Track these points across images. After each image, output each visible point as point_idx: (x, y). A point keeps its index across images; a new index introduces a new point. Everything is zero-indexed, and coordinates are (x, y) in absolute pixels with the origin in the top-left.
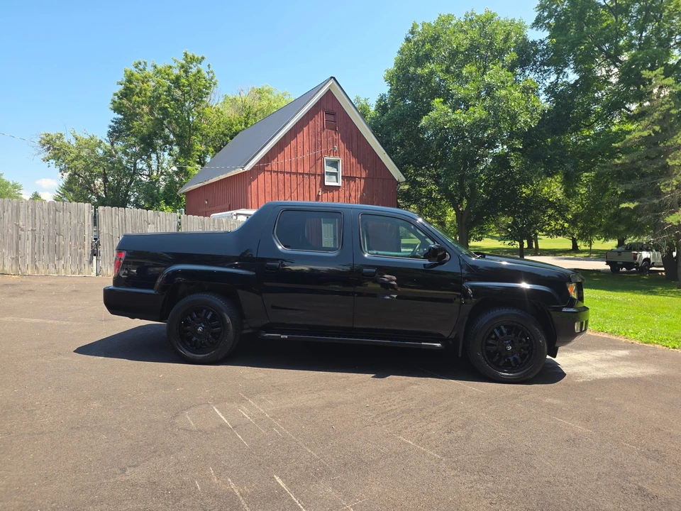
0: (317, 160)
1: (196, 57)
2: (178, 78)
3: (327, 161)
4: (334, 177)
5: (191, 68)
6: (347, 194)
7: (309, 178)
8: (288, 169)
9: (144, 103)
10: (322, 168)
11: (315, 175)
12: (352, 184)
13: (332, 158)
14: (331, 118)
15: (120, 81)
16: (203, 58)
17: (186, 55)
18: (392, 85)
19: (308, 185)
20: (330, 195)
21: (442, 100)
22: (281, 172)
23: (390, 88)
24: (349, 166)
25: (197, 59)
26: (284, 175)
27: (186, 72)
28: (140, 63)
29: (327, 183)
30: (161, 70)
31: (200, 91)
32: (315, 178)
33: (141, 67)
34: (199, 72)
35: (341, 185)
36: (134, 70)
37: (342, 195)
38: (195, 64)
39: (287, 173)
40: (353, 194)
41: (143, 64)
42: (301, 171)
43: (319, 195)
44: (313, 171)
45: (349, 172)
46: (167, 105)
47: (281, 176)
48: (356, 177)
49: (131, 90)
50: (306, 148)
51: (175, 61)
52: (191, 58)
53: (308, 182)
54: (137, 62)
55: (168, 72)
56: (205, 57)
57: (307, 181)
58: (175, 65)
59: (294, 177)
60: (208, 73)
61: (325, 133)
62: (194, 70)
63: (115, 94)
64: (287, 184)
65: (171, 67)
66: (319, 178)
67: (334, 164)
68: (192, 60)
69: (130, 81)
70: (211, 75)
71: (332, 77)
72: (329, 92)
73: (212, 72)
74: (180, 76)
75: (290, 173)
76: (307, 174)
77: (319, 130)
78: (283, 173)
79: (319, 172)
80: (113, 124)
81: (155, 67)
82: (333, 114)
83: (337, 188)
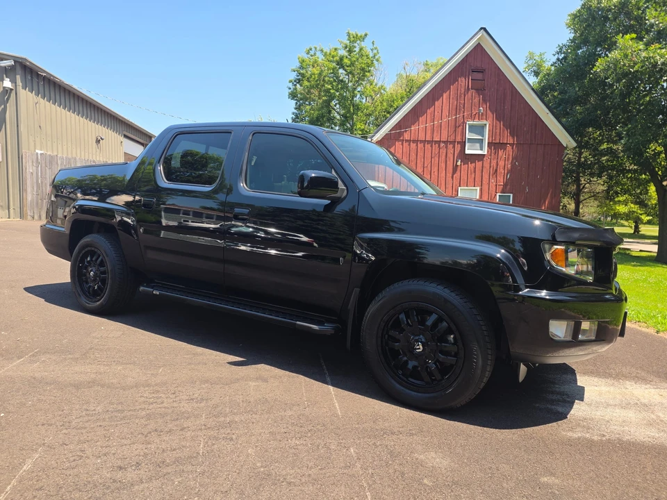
0: (458, 126)
1: (359, 35)
2: (341, 59)
3: (471, 126)
4: (478, 145)
5: (355, 47)
6: (494, 163)
7: (446, 147)
8: (422, 137)
9: (312, 87)
10: (463, 134)
11: (453, 142)
12: (501, 152)
13: (476, 122)
14: (479, 76)
15: (294, 68)
16: (366, 35)
17: (349, 34)
18: (576, 32)
19: (445, 154)
20: (471, 166)
21: (634, 36)
22: (414, 141)
23: (573, 35)
24: (498, 131)
25: (361, 36)
26: (417, 145)
27: (350, 51)
28: (311, 49)
29: (467, 152)
30: (326, 52)
31: (363, 69)
32: (454, 147)
33: (312, 53)
34: (361, 49)
35: (486, 153)
36: (306, 57)
37: (486, 165)
38: (358, 42)
39: (421, 141)
40: (501, 163)
41: (313, 49)
42: (437, 139)
43: (457, 166)
44: (451, 139)
45: (498, 138)
46: (329, 87)
47: (413, 145)
48: (507, 144)
49: (303, 75)
50: (446, 112)
51: (341, 43)
52: (354, 37)
53: (445, 151)
54: (308, 49)
55: (332, 54)
56: (368, 33)
57: (443, 151)
58: (339, 46)
59: (428, 146)
60: (372, 50)
61: (469, 93)
62: (357, 50)
63: (291, 81)
64: (420, 154)
65: (336, 49)
66: (458, 147)
67: (479, 130)
68: (354, 39)
69: (302, 68)
70: (375, 51)
71: (481, 28)
72: (478, 48)
73: (376, 48)
74: (343, 57)
75: (424, 142)
76: (444, 142)
77: (463, 91)
78: (416, 141)
79: (458, 139)
80: (295, 111)
81: (322, 51)
82: (482, 71)
83: (480, 157)
